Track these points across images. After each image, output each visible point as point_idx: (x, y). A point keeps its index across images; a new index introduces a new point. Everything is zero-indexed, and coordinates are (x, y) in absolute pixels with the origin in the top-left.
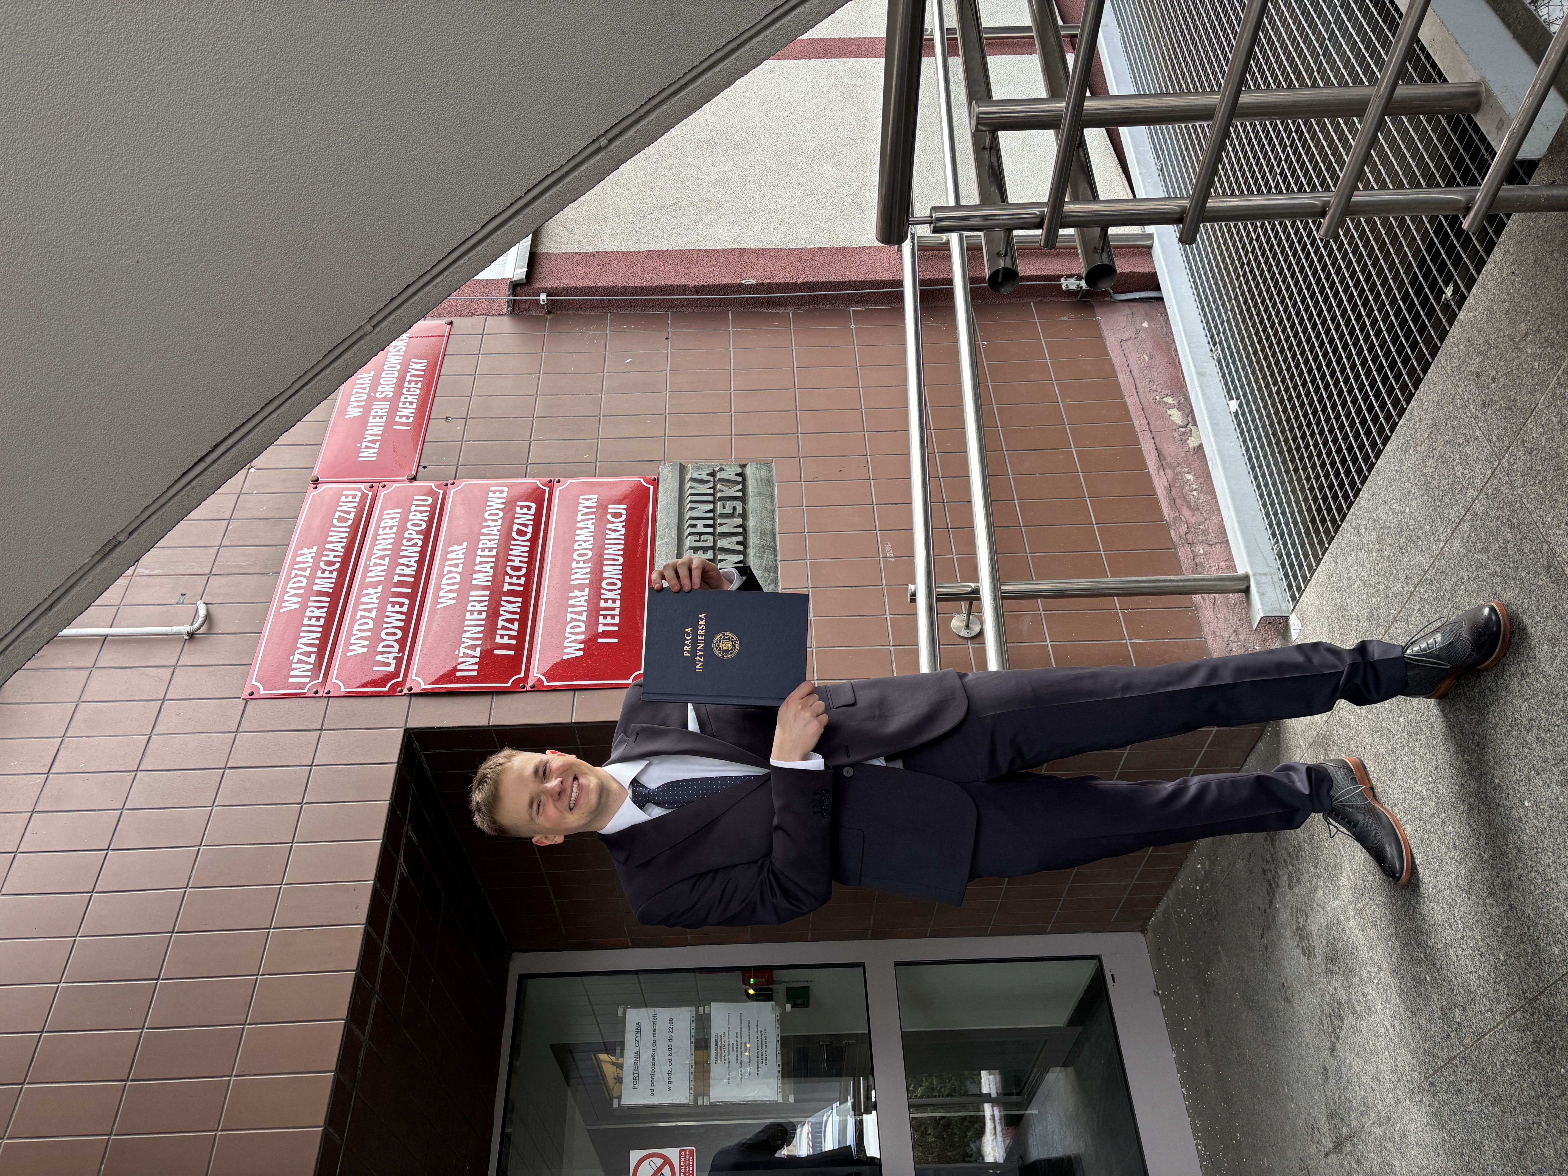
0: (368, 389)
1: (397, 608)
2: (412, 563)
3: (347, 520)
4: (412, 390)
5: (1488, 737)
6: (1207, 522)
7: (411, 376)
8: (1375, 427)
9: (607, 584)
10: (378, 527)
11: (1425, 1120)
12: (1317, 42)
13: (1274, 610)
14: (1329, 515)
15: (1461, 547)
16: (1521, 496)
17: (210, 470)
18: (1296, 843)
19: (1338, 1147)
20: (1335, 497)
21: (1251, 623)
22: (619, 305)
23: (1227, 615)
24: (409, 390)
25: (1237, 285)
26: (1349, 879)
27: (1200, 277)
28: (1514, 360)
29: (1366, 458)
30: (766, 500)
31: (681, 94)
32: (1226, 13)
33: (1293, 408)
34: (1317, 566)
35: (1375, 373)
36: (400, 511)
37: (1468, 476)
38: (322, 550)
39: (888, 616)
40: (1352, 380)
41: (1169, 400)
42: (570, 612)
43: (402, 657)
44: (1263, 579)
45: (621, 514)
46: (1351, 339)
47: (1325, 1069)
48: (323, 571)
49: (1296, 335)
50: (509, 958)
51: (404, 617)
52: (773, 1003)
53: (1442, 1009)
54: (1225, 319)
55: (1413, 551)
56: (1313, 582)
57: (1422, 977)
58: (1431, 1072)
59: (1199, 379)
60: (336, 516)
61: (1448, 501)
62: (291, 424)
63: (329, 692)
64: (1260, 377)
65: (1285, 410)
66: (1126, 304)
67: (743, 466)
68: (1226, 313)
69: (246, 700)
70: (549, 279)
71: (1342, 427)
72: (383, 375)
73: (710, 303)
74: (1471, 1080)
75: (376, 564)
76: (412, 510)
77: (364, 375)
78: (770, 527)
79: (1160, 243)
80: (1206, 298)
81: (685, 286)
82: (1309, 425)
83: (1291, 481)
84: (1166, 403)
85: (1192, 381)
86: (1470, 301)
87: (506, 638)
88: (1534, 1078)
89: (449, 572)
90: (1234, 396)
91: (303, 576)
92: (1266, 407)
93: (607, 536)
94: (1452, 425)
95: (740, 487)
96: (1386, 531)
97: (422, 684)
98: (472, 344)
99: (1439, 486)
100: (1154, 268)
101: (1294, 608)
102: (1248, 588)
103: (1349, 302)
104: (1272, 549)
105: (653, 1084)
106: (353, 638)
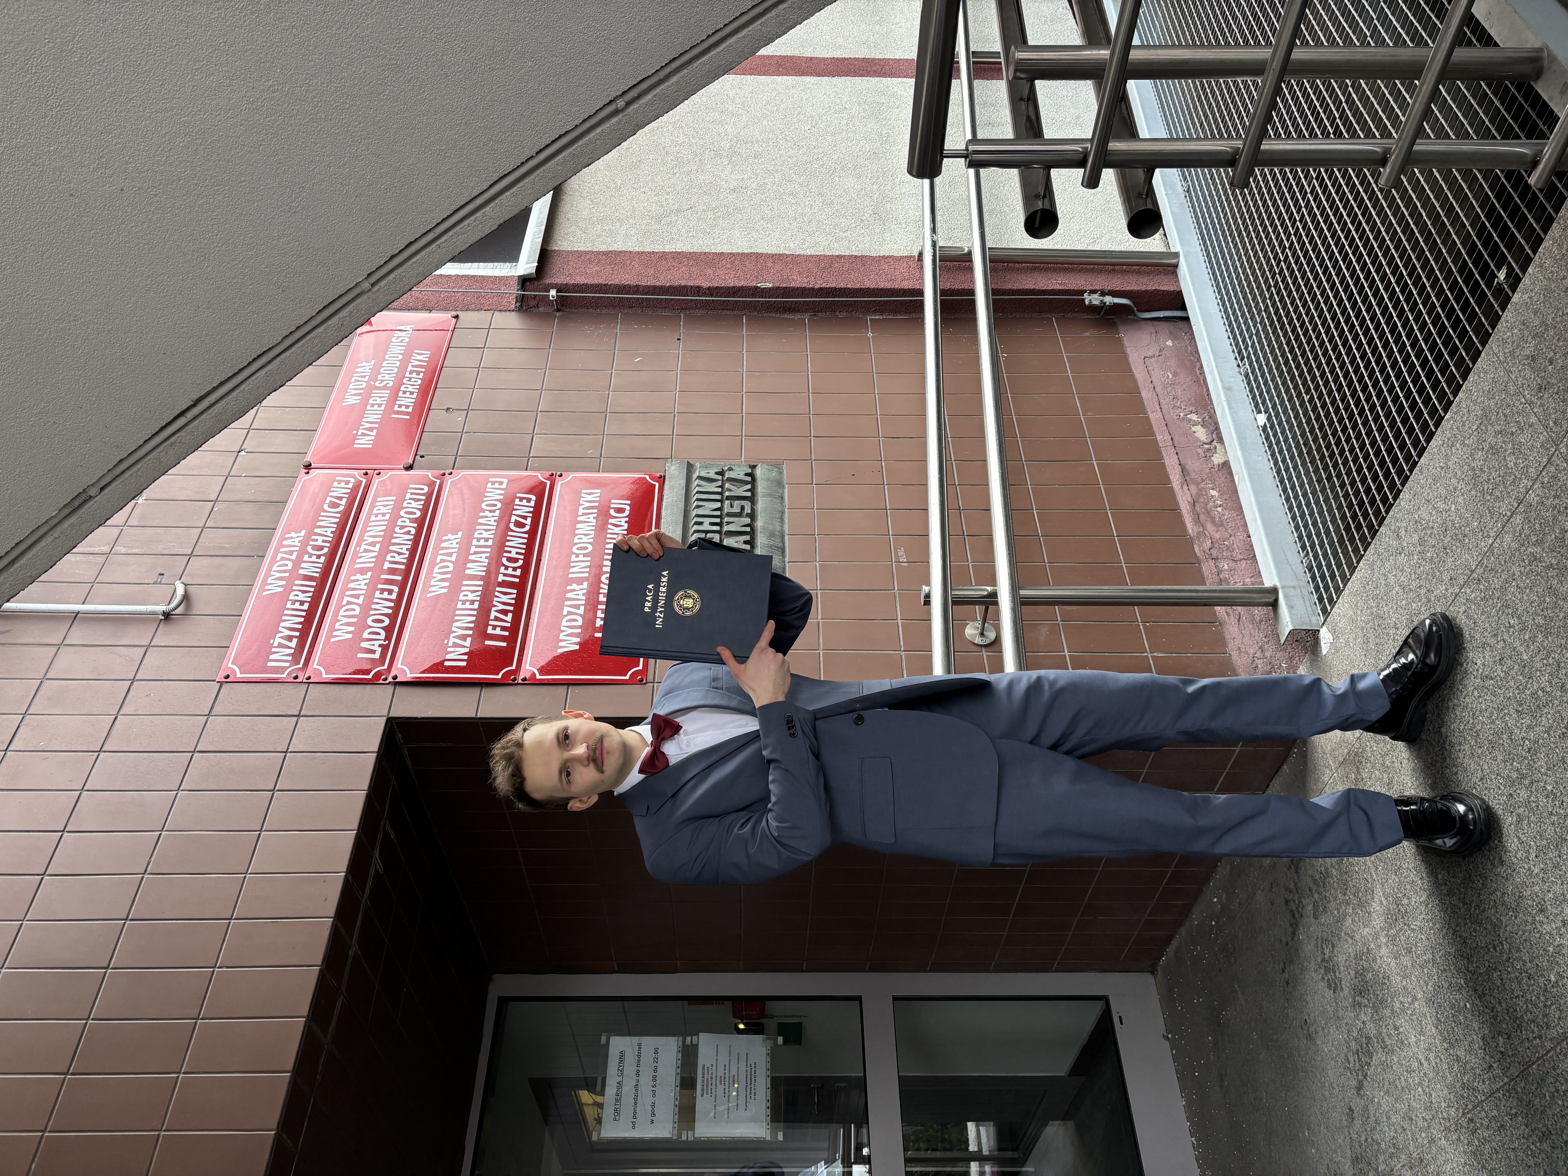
0: (367, 378)
1: (386, 595)
2: (404, 551)
3: (338, 505)
4: (413, 380)
6: (1232, 538)
7: (413, 366)
8: (1417, 424)
10: (370, 513)
13: (1303, 623)
14: (1365, 522)
15: (1512, 542)
17: (192, 425)
18: (1323, 869)
20: (1373, 502)
21: (1278, 639)
22: (630, 304)
23: (1252, 631)
24: (410, 380)
25: (1268, 296)
27: (1228, 293)
29: (1408, 457)
30: (776, 501)
33: (1328, 414)
34: (1351, 575)
35: (1418, 368)
36: (394, 498)
37: (1522, 466)
38: (310, 533)
39: (900, 621)
40: (1393, 378)
41: (1194, 417)
42: (568, 606)
43: (388, 645)
44: (1292, 592)
45: (624, 510)
46: (1392, 337)
47: (1350, 1109)
48: (311, 556)
50: (489, 979)
51: (392, 604)
52: (765, 1036)
53: (1483, 1038)
54: (1254, 332)
55: (1459, 550)
56: (1346, 592)
57: (1462, 1005)
58: (1470, 1107)
59: (1225, 393)
60: (328, 501)
61: (1498, 494)
62: (280, 384)
63: (309, 678)
64: (1291, 387)
65: (1318, 418)
66: (1150, 323)
67: (753, 467)
68: (1255, 326)
69: (221, 683)
70: (560, 275)
71: (1381, 428)
72: (384, 363)
73: (724, 306)
74: (1516, 1115)
75: (366, 551)
76: (407, 498)
78: (779, 528)
79: (1186, 261)
80: (1234, 313)
81: (699, 287)
82: (1345, 430)
83: (1323, 490)
84: (1190, 420)
85: (1218, 395)
86: (1526, 281)
87: (498, 629)
89: (442, 561)
90: (1262, 409)
91: (289, 559)
92: (1297, 416)
93: (609, 531)
94: (1504, 414)
95: (749, 487)
96: (1429, 532)
97: (408, 672)
98: (478, 338)
99: (1489, 480)
100: (1179, 286)
101: (1325, 620)
102: (1276, 601)
103: (1390, 299)
104: (1302, 562)
105: (635, 1117)
106: (338, 624)
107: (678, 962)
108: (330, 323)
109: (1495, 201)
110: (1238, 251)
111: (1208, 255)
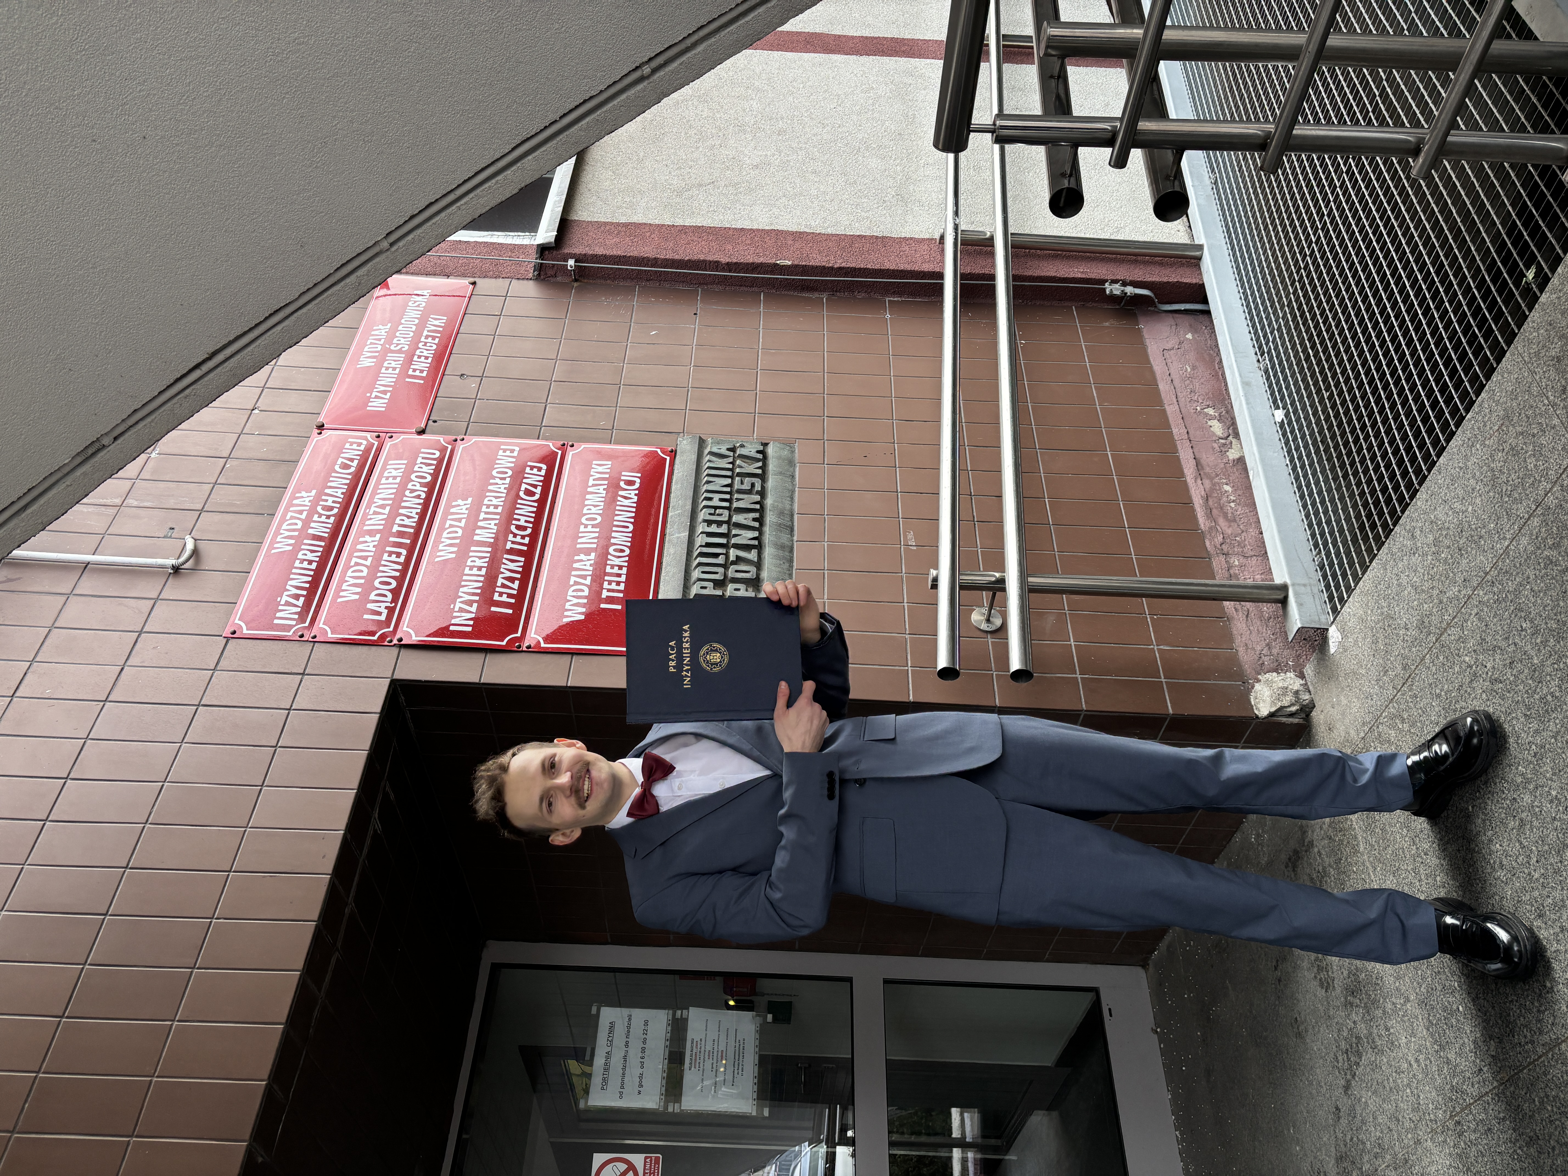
0: (383, 341)
1: (394, 558)
2: (414, 515)
3: (350, 467)
4: (428, 344)
6: (1244, 534)
7: (428, 331)
8: (1438, 424)
9: (615, 550)
10: (381, 476)
11: (1448, 1163)
13: (1312, 621)
14: (1380, 521)
15: (1528, 544)
17: (207, 378)
20: (1388, 501)
21: (1286, 636)
22: (648, 277)
23: (1260, 628)
24: (425, 345)
25: (1291, 291)
27: (1251, 287)
29: (1427, 456)
30: (787, 479)
33: (1347, 412)
34: (1363, 574)
35: (1442, 367)
36: (405, 462)
37: (1542, 468)
38: (321, 494)
39: (906, 604)
40: (1416, 376)
41: (1210, 411)
42: (574, 576)
43: (395, 607)
44: (1302, 589)
45: (635, 482)
46: (1416, 335)
47: (1337, 1108)
48: (320, 516)
50: (483, 945)
51: (400, 567)
52: (754, 1013)
53: (1475, 1042)
54: (1276, 327)
55: (1474, 552)
56: (1358, 590)
57: (1455, 1007)
58: (1458, 1109)
59: (1243, 388)
60: (339, 462)
61: (1517, 495)
62: (296, 340)
63: (315, 637)
64: (1311, 383)
65: (1337, 415)
66: (1171, 315)
67: (765, 444)
68: (1277, 321)
69: (228, 639)
70: (578, 245)
71: (1400, 427)
72: (400, 327)
73: (742, 282)
74: (1504, 1119)
75: (375, 513)
76: (418, 462)
78: (788, 507)
79: (1210, 254)
80: (1256, 307)
81: (718, 262)
82: (1363, 427)
84: (1207, 414)
85: (1237, 390)
86: (1555, 281)
87: (505, 596)
89: (451, 526)
90: (1281, 406)
91: (299, 519)
92: (1315, 413)
93: (618, 503)
94: (1526, 415)
95: (760, 464)
96: (1444, 533)
97: (413, 635)
98: (494, 305)
99: (1508, 481)
100: (1202, 279)
101: (1334, 619)
102: (1286, 598)
103: (1416, 296)
104: (1314, 560)
105: (622, 1087)
106: (345, 584)
108: (348, 280)
109: (1527, 199)
110: (1263, 245)
111: (1233, 248)
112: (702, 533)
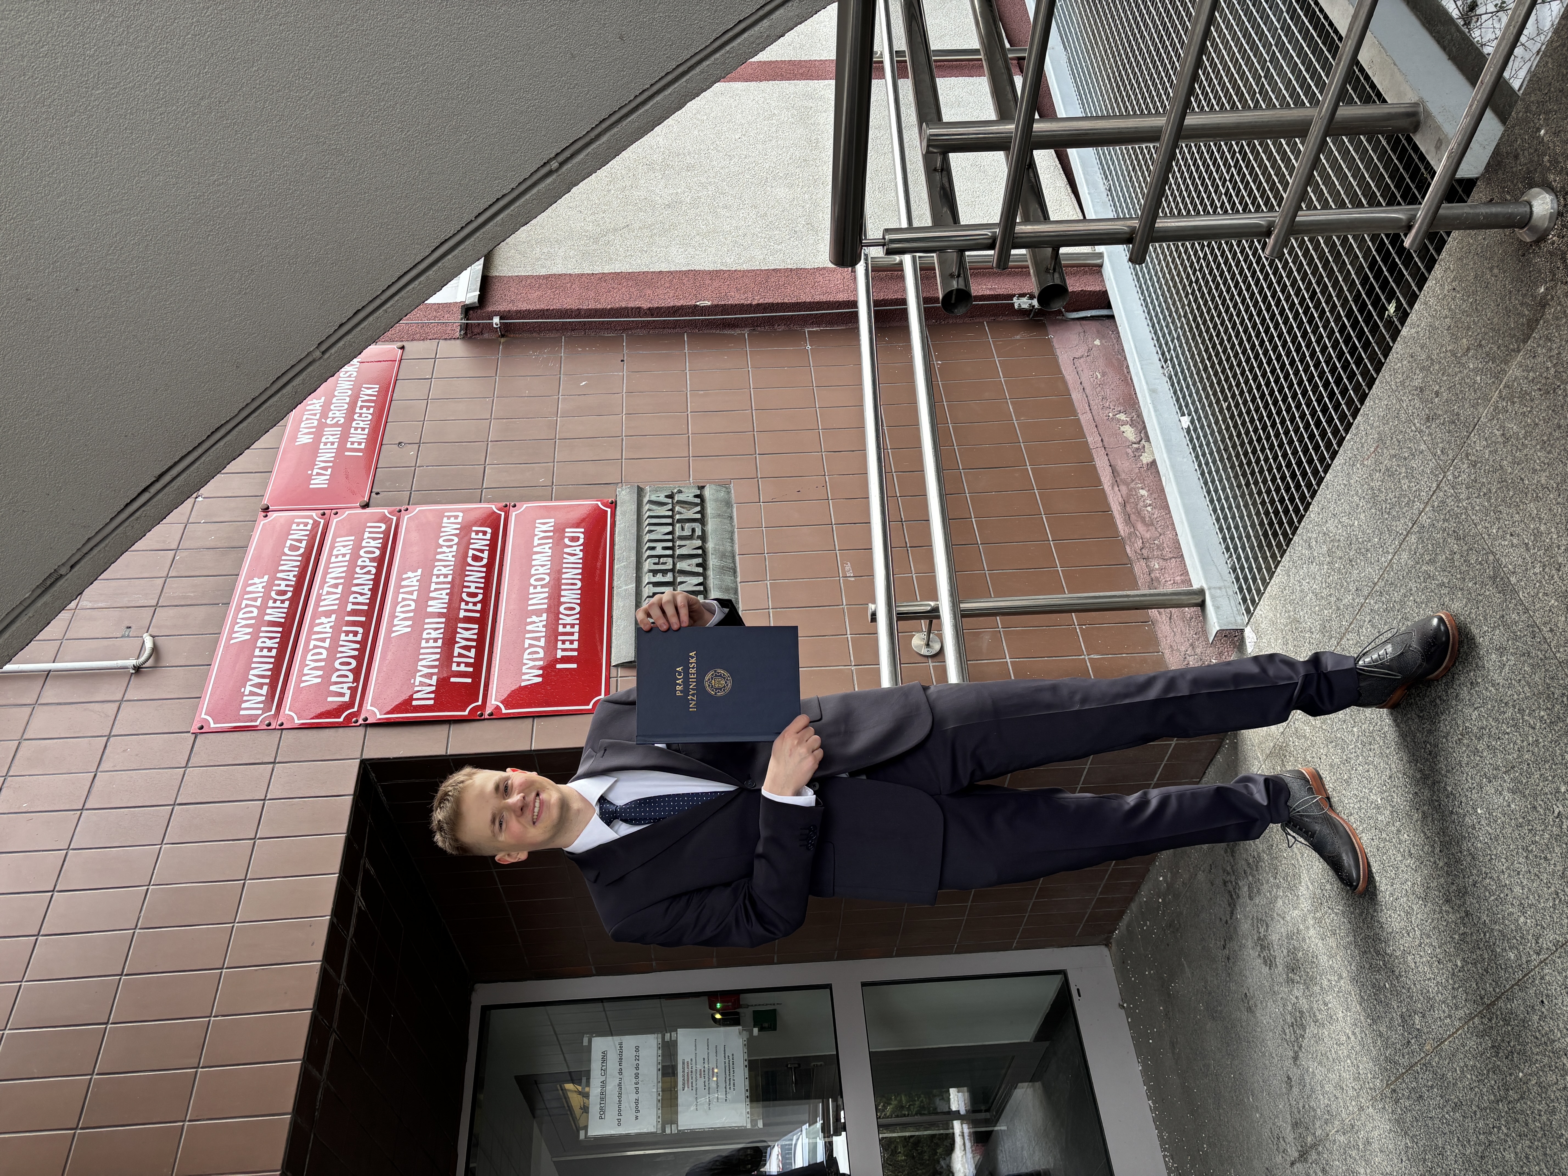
0: (318, 415)
1: (351, 637)
2: (366, 591)
3: (299, 548)
4: (363, 415)
5: (1440, 745)
6: (1162, 537)
7: (362, 401)
8: (1323, 441)
9: (565, 609)
10: (330, 555)
11: (1388, 1127)
12: (1259, 64)
13: (1229, 623)
14: (1280, 529)
15: (1409, 558)
16: (1466, 509)
17: (155, 500)
18: (1256, 854)
19: (1303, 1155)
20: (1286, 511)
21: (1207, 637)
22: (573, 327)
23: (1183, 629)
24: (360, 416)
25: (1186, 303)
26: (1308, 888)
27: (1150, 295)
28: (1456, 375)
29: (1315, 472)
30: (726, 521)
31: (632, 117)
32: (1169, 36)
33: (1244, 423)
34: (1270, 579)
35: (1321, 388)
36: (353, 538)
37: (1414, 489)
38: (273, 579)
39: (849, 636)
40: (1300, 396)
41: (1122, 417)
42: (529, 638)
43: (357, 687)
44: (1218, 592)
45: (578, 538)
46: (1298, 356)
47: (1289, 1078)
48: (275, 601)
49: (1244, 352)
50: (472, 990)
51: (358, 646)
52: (741, 1027)
53: (1402, 1016)
54: (1175, 336)
55: (1362, 564)
56: (1266, 595)
57: (1382, 985)
58: (1393, 1079)
59: (1150, 395)
60: (288, 544)
61: (1395, 513)
62: (238, 453)
63: (282, 724)
64: (1211, 393)
65: (1236, 426)
66: (1078, 322)
67: (702, 488)
68: (1176, 330)
69: (196, 734)
70: (502, 302)
71: (1291, 442)
72: (334, 401)
73: (665, 325)
74: (1432, 1087)
75: (328, 593)
76: (365, 537)
77: (315, 401)
78: (729, 549)
79: (1110, 261)
80: (1157, 315)
81: (639, 308)
82: (1259, 440)
83: (1243, 496)
84: (1119, 420)
85: (1145, 397)
86: (1413, 317)
87: (463, 665)
88: (1493, 1082)
89: (404, 599)
90: (1186, 412)
91: (254, 606)
92: (1217, 422)
93: (565, 561)
94: (1397, 440)
95: (698, 508)
96: (1336, 544)
97: (378, 713)
98: (425, 369)
99: (1386, 500)
100: (1104, 286)
101: (1249, 621)
102: (1204, 602)
104: (1226, 562)
105: (620, 1114)
106: (306, 668)
107: (654, 963)
108: (283, 392)
112: (648, 583)
